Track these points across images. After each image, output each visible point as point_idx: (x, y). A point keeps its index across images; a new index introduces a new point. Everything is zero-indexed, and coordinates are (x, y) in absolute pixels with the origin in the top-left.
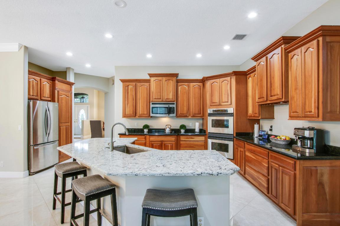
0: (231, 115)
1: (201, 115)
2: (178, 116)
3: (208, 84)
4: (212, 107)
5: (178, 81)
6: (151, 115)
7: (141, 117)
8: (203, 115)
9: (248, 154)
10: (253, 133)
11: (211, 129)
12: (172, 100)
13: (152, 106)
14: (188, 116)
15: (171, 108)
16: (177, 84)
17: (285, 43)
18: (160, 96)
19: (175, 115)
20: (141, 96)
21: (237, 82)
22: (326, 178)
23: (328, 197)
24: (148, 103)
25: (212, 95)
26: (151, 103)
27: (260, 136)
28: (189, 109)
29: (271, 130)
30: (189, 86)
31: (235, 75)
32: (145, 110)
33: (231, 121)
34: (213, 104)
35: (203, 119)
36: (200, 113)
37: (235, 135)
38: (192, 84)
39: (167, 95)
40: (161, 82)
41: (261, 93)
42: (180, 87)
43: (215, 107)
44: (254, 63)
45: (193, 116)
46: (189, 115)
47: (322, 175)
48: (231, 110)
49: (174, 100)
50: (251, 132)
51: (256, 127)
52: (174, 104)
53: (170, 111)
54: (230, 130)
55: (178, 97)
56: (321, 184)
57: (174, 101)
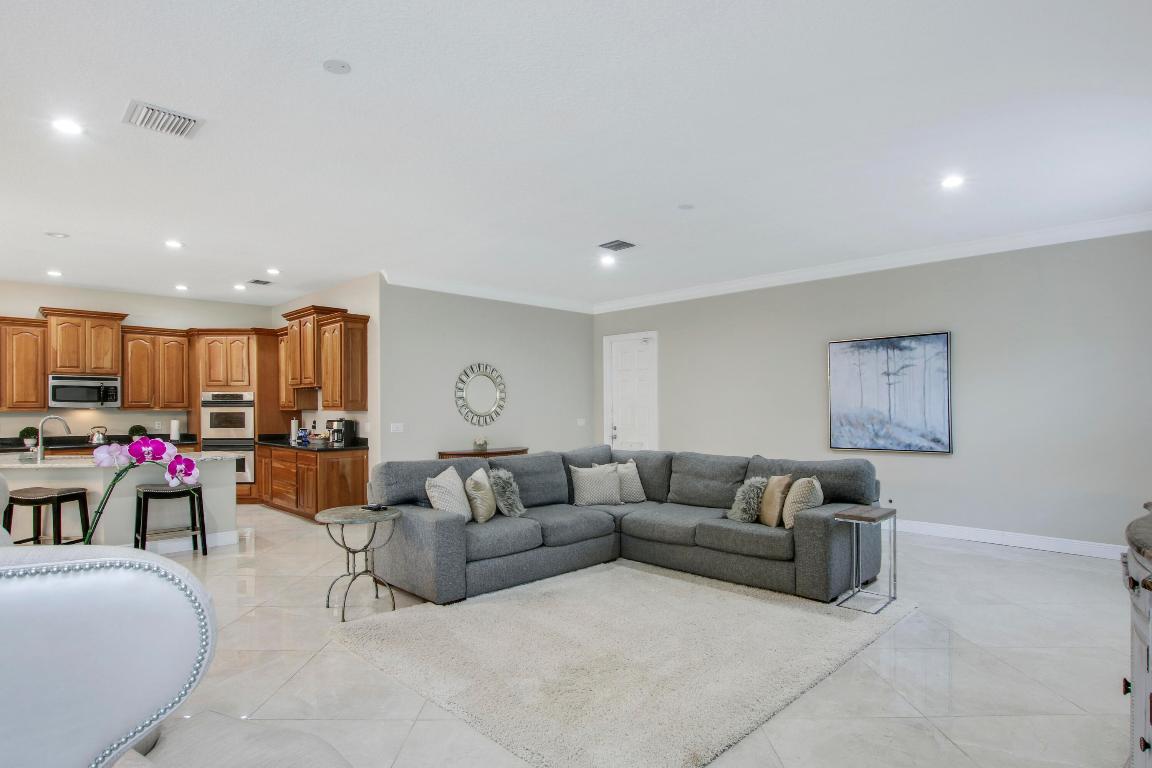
0: (250, 404)
1: (185, 403)
2: (126, 406)
3: (202, 343)
4: (209, 389)
5: (127, 331)
6: (52, 404)
7: (18, 408)
8: (190, 405)
9: (276, 464)
10: (289, 435)
11: (207, 432)
12: (111, 371)
13: (52, 382)
14: (152, 405)
15: (107, 388)
16: (123, 337)
17: (318, 313)
18: (78, 361)
19: (118, 403)
20: (18, 359)
21: (260, 348)
22: (348, 470)
23: (350, 490)
24: (40, 377)
25: (210, 366)
26: (50, 377)
27: (299, 438)
28: (154, 390)
29: (314, 427)
30: (154, 343)
31: (256, 334)
32: (31, 391)
33: (250, 414)
34: (211, 383)
35: (189, 413)
36: (181, 400)
37: (257, 440)
38: (162, 339)
39: (98, 359)
40: (80, 329)
41: (294, 373)
42: (130, 344)
43: (218, 389)
44: (285, 323)
45: (166, 407)
46: (155, 404)
47: (344, 467)
48: (248, 396)
49: (114, 370)
50: (286, 432)
51: (294, 423)
52: (116, 380)
53: (104, 396)
54: (249, 431)
55: (126, 367)
56: (343, 477)
57: (116, 374)
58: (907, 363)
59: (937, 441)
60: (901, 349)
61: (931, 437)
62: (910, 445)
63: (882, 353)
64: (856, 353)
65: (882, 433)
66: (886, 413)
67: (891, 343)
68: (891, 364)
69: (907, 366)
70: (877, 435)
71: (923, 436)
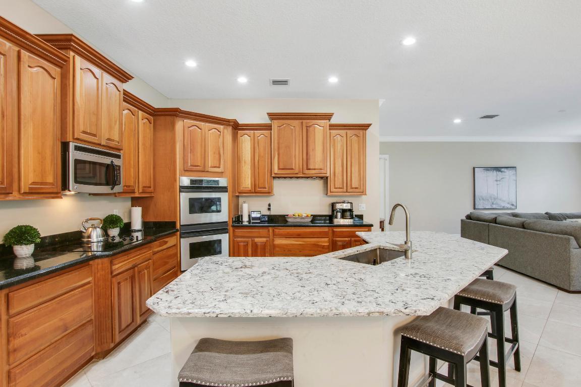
0: (224, 189)
1: (152, 188)
3: (180, 125)
4: (189, 173)
8: (155, 190)
14: (136, 191)
19: (121, 187)
31: (232, 125)
33: (225, 199)
37: (231, 223)
39: (110, 128)
43: (195, 173)
45: (143, 192)
46: (138, 190)
52: (120, 158)
58: (504, 177)
59: (513, 205)
60: (501, 172)
61: (511, 203)
62: (504, 207)
63: (495, 173)
64: (486, 172)
65: (495, 203)
66: (496, 195)
67: (498, 169)
68: (498, 177)
69: (503, 178)
70: (493, 204)
71: (508, 203)
